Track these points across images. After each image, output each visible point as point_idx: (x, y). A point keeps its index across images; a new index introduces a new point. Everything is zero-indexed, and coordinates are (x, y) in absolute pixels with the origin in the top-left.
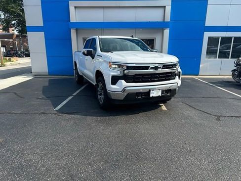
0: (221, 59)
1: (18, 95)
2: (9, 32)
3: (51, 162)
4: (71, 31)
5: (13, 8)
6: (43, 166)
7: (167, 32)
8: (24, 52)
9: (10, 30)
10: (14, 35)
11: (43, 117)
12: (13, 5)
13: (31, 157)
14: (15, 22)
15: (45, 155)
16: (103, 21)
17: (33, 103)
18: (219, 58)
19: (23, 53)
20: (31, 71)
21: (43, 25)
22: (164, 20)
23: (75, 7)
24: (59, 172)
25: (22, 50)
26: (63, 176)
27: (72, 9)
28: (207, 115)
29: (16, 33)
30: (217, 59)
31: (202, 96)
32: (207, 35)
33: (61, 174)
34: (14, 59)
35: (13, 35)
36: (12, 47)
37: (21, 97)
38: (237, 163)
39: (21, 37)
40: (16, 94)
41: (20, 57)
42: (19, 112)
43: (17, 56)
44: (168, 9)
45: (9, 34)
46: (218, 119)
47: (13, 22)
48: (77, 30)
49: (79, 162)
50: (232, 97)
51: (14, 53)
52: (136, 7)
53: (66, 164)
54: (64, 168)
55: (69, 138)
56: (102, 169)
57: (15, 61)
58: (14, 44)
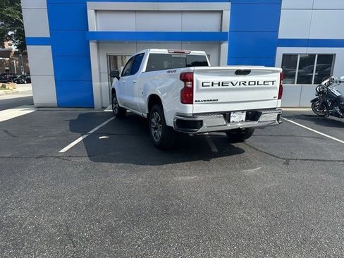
0: (301, 85)
1: (9, 134)
2: (4, 47)
3: (44, 218)
4: (90, 44)
5: (9, 12)
6: (32, 224)
7: (225, 46)
8: (25, 77)
9: (6, 44)
10: (11, 51)
11: (42, 162)
12: (9, 9)
13: (17, 212)
14: (13, 33)
15: (36, 209)
16: (134, 31)
17: (30, 143)
18: (297, 83)
19: (23, 77)
20: (33, 101)
21: (49, 36)
22: (221, 29)
23: (96, 11)
24: (53, 230)
25: (23, 73)
26: (58, 236)
27: (91, 13)
28: (273, 158)
29: (14, 48)
30: (295, 84)
31: (270, 134)
32: (281, 51)
33: (55, 233)
34: (10, 86)
35: (9, 51)
36: (8, 68)
37: (14, 137)
38: (300, 217)
39: (21, 55)
40: (6, 132)
41: (19, 83)
42: (8, 156)
43: (14, 82)
44: (227, 15)
45: (3, 49)
46: (287, 163)
47: (10, 33)
48: (98, 43)
49: (84, 219)
50: (310, 135)
51: (10, 78)
52: (182, 12)
53: (65, 221)
54: (60, 225)
55: (74, 188)
56: (114, 226)
57: (11, 88)
58: (11, 65)
